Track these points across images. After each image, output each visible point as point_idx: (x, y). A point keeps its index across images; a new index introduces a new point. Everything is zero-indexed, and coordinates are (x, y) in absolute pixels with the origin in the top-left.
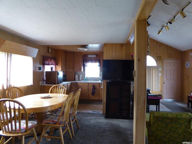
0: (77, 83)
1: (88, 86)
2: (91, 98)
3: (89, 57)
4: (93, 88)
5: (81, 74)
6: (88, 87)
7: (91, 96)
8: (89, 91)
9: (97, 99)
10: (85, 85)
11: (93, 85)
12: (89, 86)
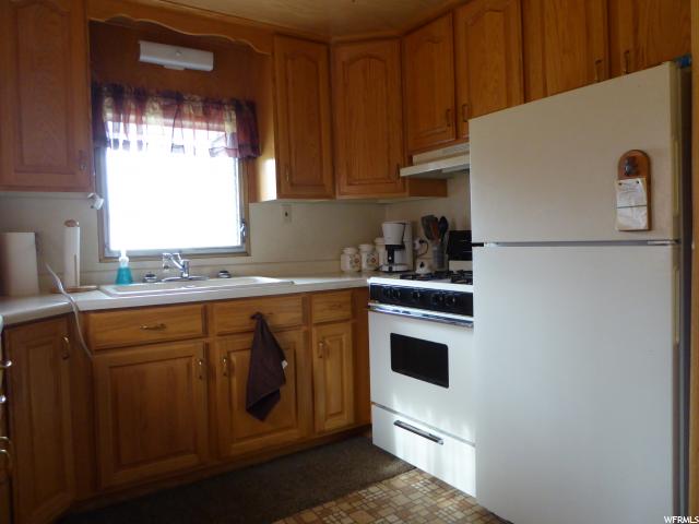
0: (67, 317)
1: (206, 332)
2: (238, 447)
3: (144, 58)
4: (253, 348)
5: (70, 223)
6: (207, 348)
7: (244, 422)
8: (220, 380)
9: (293, 435)
10: (175, 328)
11: (259, 318)
12: (215, 328)
